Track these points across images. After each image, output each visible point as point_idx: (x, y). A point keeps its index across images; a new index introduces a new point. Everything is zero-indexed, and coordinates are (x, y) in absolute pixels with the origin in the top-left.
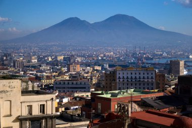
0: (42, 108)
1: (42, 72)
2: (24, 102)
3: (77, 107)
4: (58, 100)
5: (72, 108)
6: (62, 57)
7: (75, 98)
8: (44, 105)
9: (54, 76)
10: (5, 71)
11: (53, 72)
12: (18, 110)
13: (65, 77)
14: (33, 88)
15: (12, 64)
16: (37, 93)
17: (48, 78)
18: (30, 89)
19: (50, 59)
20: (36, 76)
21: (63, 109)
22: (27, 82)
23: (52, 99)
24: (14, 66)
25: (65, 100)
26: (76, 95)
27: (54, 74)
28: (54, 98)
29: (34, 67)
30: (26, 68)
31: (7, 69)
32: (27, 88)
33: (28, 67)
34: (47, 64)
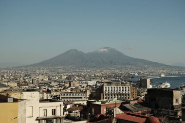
0: (54, 112)
1: (51, 87)
2: (41, 107)
3: (77, 111)
4: (63, 107)
5: (73, 112)
6: (65, 77)
7: (76, 105)
8: (55, 109)
9: (60, 90)
10: (27, 87)
11: (60, 87)
12: (37, 113)
13: (68, 90)
14: (47, 97)
15: (31, 82)
16: (51, 101)
17: (56, 91)
18: (45, 98)
19: (57, 78)
20: (48, 89)
21: (67, 113)
22: (43, 94)
23: (61, 105)
24: (32, 83)
25: (68, 107)
26: (76, 103)
27: (60, 88)
28: (62, 105)
29: (46, 83)
30: (40, 84)
31: (27, 85)
32: (43, 98)
33: (42, 83)
34: (55, 81)
